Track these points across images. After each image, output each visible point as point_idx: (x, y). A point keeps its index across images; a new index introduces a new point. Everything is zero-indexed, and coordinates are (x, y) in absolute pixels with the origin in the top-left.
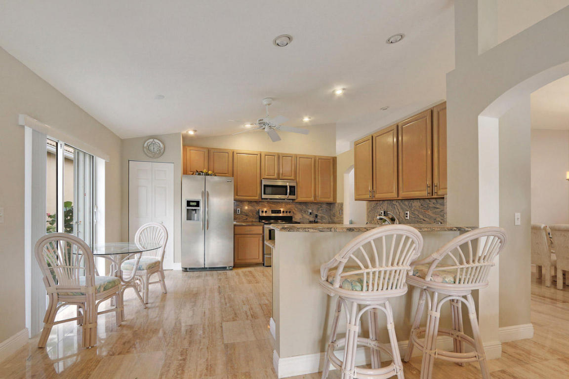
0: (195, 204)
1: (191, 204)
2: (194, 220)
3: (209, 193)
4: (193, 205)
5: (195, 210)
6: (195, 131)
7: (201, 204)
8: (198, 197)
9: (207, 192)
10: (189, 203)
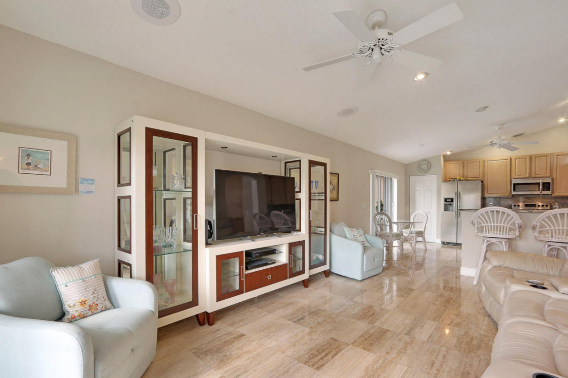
0: (450, 200)
1: (448, 200)
2: (450, 211)
3: (461, 193)
4: (449, 202)
5: (450, 204)
6: (452, 151)
7: (454, 201)
8: (452, 196)
9: (459, 192)
10: (446, 200)
